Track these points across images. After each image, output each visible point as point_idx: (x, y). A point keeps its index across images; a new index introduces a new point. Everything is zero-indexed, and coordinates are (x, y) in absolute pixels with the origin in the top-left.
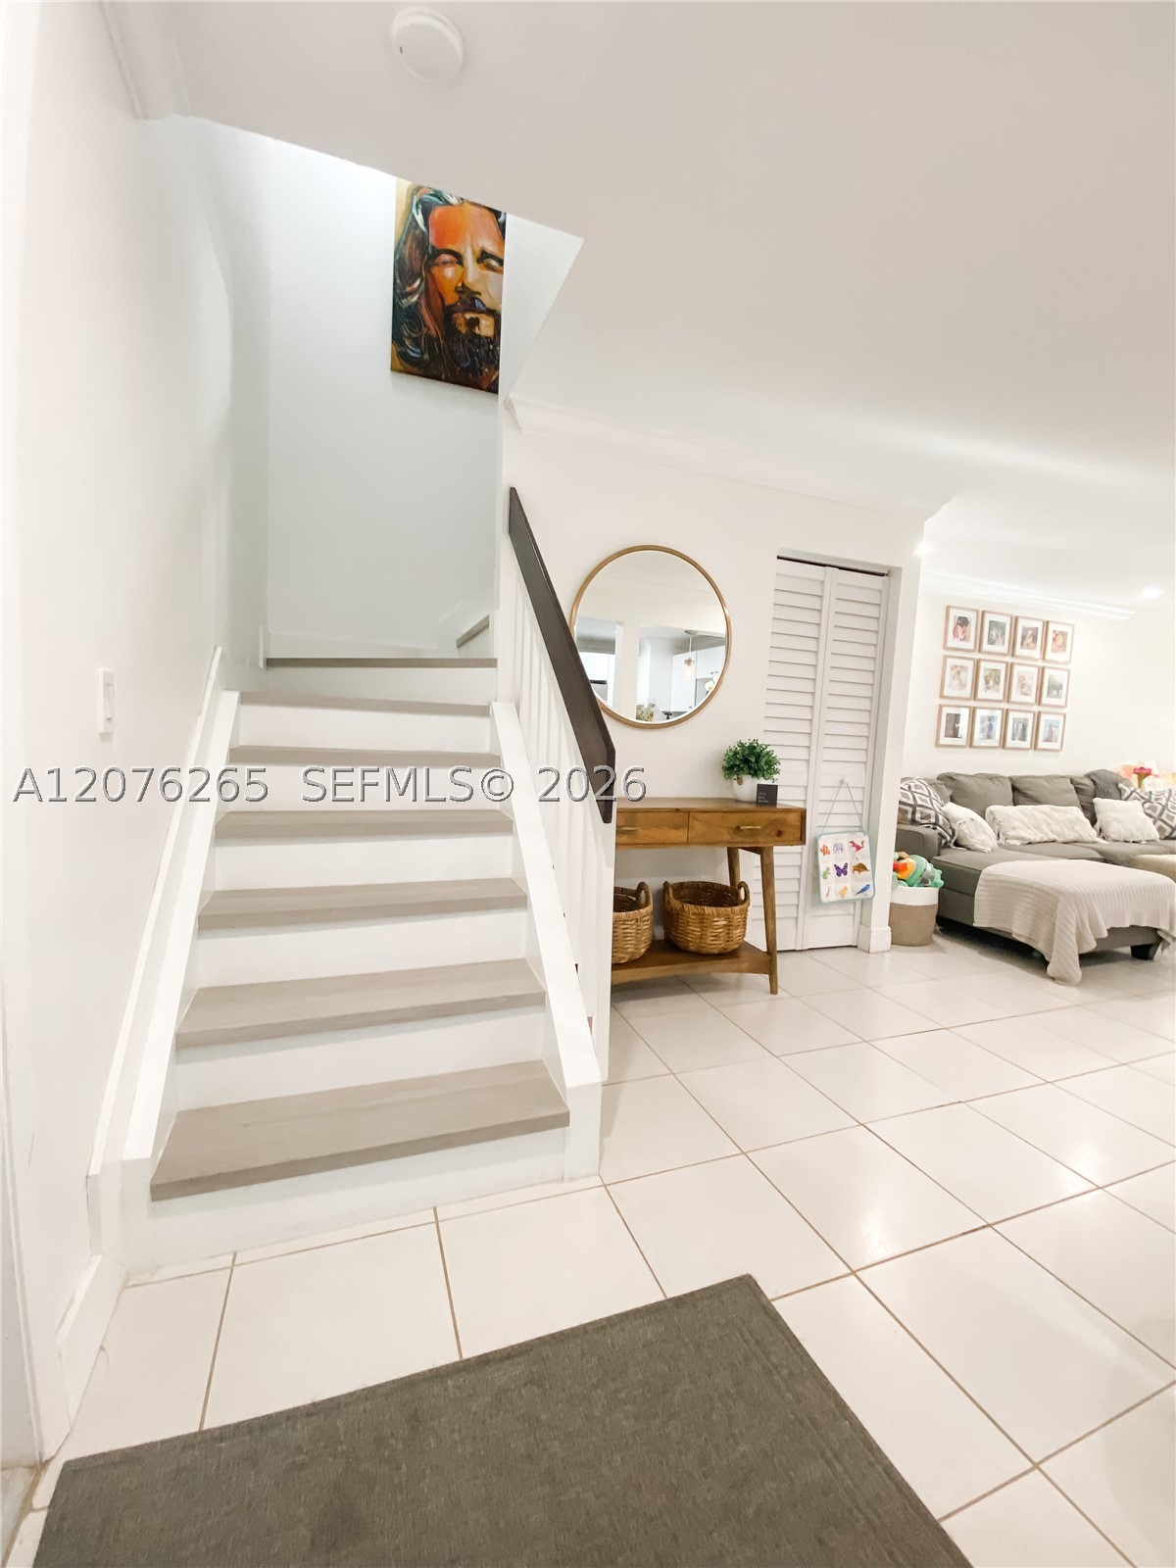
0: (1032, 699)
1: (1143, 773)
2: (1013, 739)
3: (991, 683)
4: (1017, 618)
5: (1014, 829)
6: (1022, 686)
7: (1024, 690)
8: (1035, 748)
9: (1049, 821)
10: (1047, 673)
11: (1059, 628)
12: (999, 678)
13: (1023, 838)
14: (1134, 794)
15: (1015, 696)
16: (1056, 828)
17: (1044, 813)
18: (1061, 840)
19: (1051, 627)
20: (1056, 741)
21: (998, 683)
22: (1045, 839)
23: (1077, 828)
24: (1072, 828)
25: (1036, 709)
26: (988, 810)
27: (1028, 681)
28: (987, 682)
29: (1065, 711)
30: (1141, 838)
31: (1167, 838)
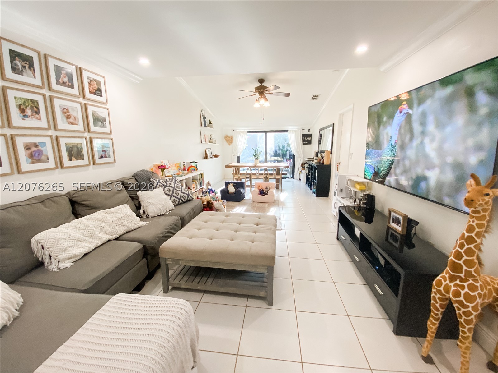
0: (80, 127)
1: (163, 168)
2: (71, 159)
3: (28, 112)
4: (46, 56)
5: (65, 250)
6: (68, 117)
7: (71, 120)
8: (94, 164)
9: (103, 225)
10: (90, 109)
11: (93, 77)
12: (38, 108)
13: (75, 256)
14: (159, 183)
15: (62, 123)
16: (109, 229)
17: (97, 220)
18: (114, 237)
19: (85, 74)
20: (110, 156)
21: (38, 112)
22: (100, 243)
23: (125, 222)
24: (122, 224)
25: (86, 135)
26: (33, 240)
27: (71, 113)
28: (23, 111)
29: (112, 136)
30: (165, 212)
31: (178, 205)
